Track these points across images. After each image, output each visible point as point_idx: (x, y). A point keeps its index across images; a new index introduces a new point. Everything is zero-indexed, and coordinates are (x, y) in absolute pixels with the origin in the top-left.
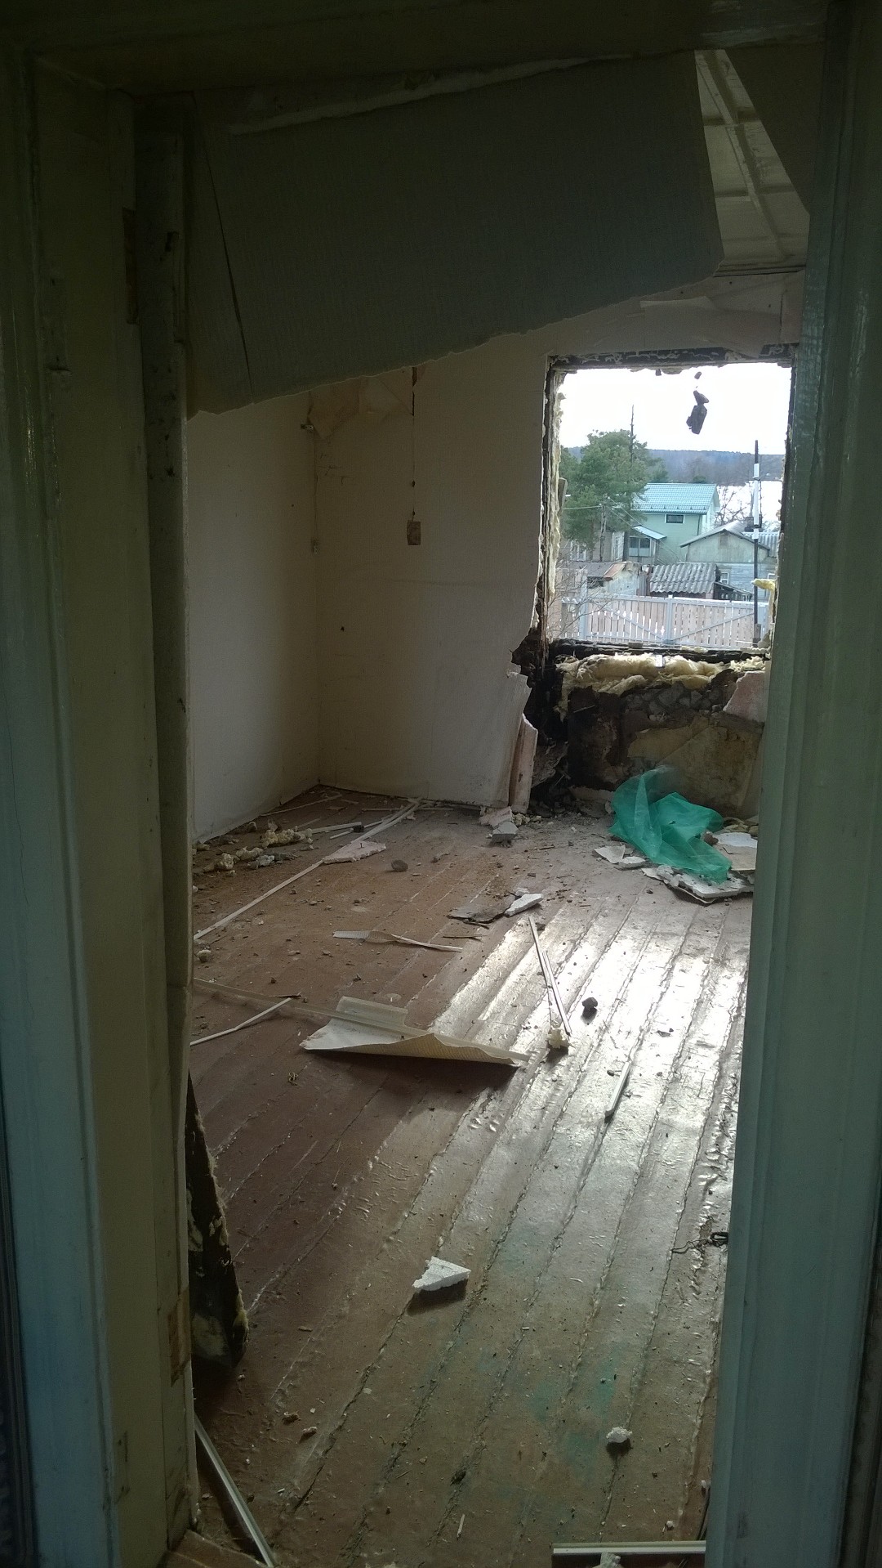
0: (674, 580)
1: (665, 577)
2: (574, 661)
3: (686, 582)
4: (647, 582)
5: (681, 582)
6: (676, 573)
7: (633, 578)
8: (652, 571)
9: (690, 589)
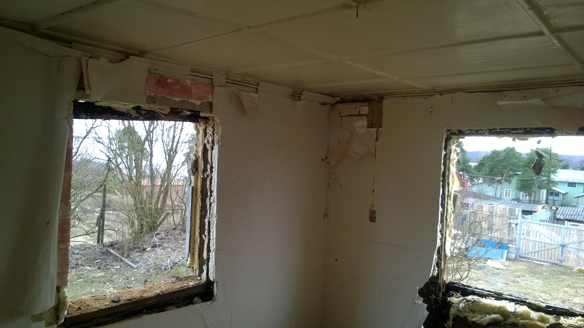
0: (569, 214)
1: (564, 212)
2: (459, 297)
3: (575, 215)
4: (555, 214)
5: (572, 215)
6: (570, 211)
7: (548, 212)
8: (557, 209)
9: (577, 218)
